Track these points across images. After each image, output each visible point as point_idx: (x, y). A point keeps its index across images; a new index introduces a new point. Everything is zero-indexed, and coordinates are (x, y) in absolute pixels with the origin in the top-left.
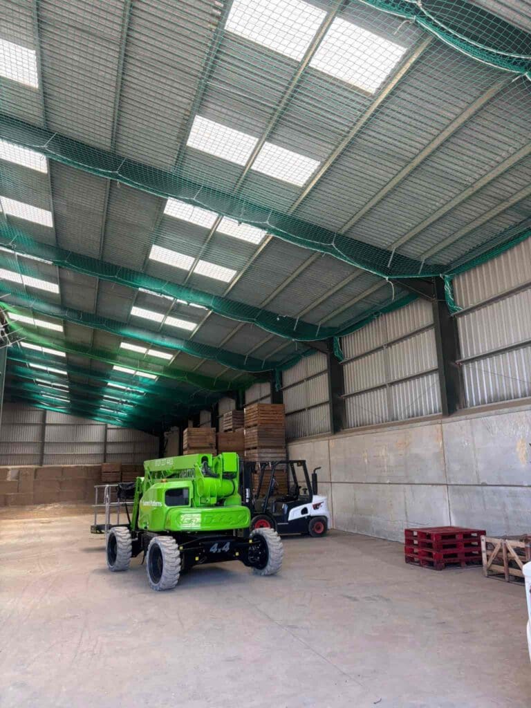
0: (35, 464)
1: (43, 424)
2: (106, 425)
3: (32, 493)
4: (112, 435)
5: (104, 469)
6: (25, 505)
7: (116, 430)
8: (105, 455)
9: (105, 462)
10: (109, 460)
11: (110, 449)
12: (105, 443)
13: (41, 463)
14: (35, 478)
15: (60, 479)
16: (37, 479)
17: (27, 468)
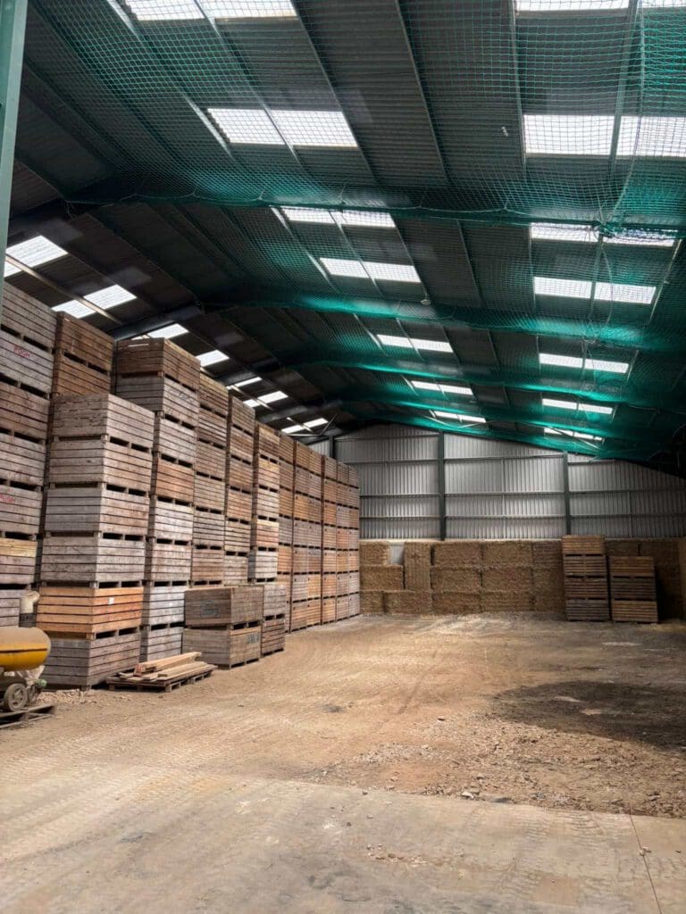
0: (432, 537)
1: (440, 462)
2: (565, 458)
3: (430, 591)
4: (580, 478)
5: (567, 548)
6: (419, 613)
7: (587, 468)
8: (568, 520)
9: (569, 532)
10: (579, 530)
11: (577, 508)
12: (566, 495)
13: (443, 536)
14: (432, 564)
15: (478, 567)
16: (436, 566)
17: (415, 544)
